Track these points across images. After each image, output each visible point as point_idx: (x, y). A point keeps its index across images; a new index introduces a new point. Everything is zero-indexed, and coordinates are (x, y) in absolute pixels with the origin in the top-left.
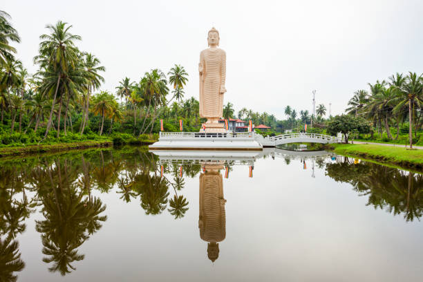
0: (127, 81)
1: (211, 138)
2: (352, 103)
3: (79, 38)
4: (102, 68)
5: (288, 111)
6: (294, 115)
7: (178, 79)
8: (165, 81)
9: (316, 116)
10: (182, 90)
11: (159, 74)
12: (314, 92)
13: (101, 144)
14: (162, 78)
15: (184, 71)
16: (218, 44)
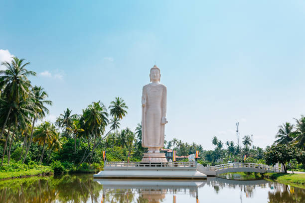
0: (68, 113)
1: (156, 168)
2: (280, 136)
3: (34, 74)
5: (215, 142)
6: (220, 146)
7: (118, 111)
8: (106, 114)
9: (242, 146)
10: (118, 122)
11: (101, 106)
12: (237, 124)
13: (43, 173)
14: (104, 111)
15: (124, 104)
16: (159, 80)
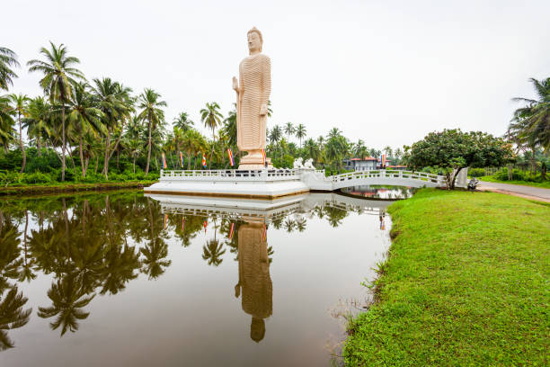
4: (163, 103)
16: (260, 50)
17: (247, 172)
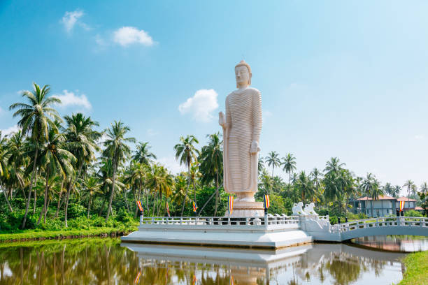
17: (244, 219)
